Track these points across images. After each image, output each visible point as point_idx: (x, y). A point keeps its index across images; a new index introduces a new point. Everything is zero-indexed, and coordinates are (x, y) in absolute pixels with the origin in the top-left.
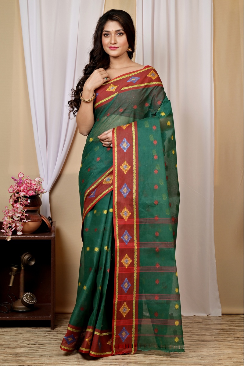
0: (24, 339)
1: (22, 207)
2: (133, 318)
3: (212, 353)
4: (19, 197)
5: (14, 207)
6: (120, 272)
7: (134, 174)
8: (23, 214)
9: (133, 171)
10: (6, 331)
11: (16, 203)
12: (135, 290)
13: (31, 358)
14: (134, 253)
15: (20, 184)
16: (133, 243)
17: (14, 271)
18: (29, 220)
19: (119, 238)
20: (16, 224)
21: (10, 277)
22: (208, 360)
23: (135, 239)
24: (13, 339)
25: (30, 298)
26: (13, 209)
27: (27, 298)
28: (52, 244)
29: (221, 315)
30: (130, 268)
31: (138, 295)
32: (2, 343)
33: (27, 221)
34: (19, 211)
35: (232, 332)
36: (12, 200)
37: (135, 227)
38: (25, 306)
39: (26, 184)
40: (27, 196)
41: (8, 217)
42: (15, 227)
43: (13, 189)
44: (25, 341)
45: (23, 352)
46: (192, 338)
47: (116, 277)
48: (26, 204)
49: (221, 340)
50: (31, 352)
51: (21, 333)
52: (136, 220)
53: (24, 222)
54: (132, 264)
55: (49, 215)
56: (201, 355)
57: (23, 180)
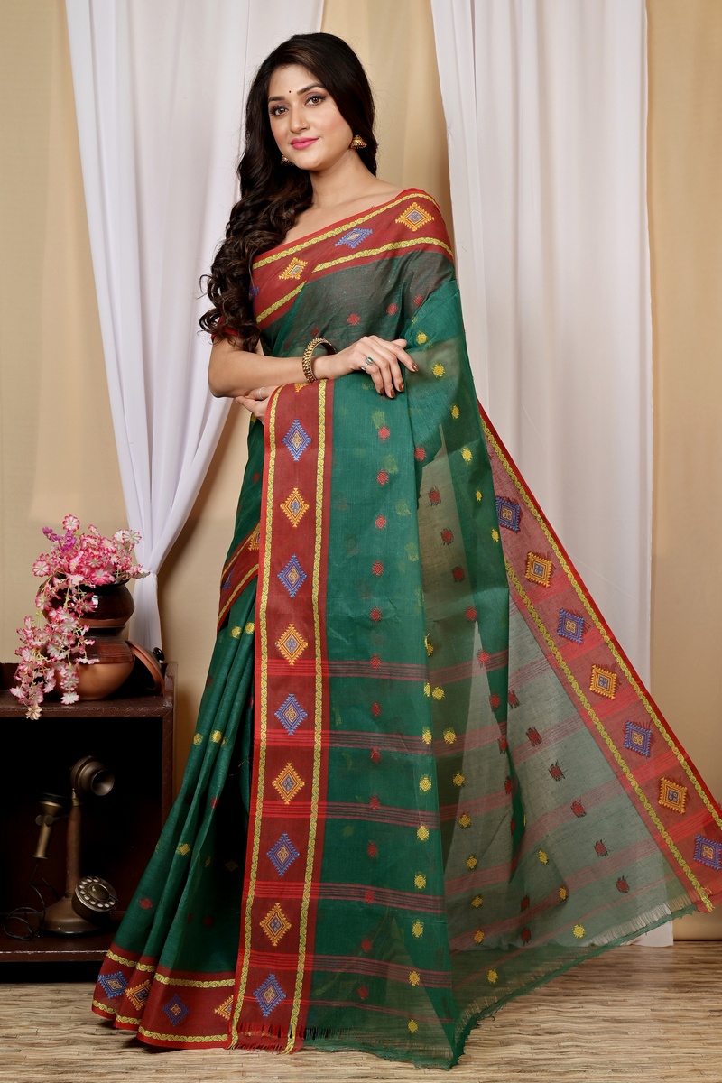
0: (79, 1020)
1: (73, 619)
2: (300, 952)
3: (645, 1058)
4: (66, 590)
5: (50, 620)
6: (268, 816)
7: (319, 529)
8: (77, 640)
9: (315, 518)
10: (26, 995)
11: (56, 609)
12: (309, 869)
13: (101, 1074)
14: (313, 761)
15: (67, 549)
16: (311, 732)
17: (50, 811)
18: (96, 657)
19: (267, 716)
20: (57, 672)
21: (38, 830)
22: (633, 1077)
23: (318, 720)
24: (46, 1017)
25: (96, 893)
26: (47, 626)
27: (86, 893)
28: (164, 730)
29: (672, 943)
30: (297, 803)
31: (318, 884)
32: (12, 1030)
33: (90, 662)
34: (65, 633)
35: (704, 995)
36: (43, 599)
37: (319, 685)
38: (83, 917)
39: (87, 550)
40: (91, 585)
41: (34, 650)
42: (54, 682)
43: (48, 564)
44: (82, 1024)
45: (75, 1057)
46: (585, 1012)
47: (254, 828)
48: (86, 610)
49: (673, 1017)
50: (100, 1057)
51: (71, 1001)
52: (322, 664)
53: (81, 663)
54: (305, 794)
55: (157, 643)
56: (610, 1062)
57: (78, 538)
